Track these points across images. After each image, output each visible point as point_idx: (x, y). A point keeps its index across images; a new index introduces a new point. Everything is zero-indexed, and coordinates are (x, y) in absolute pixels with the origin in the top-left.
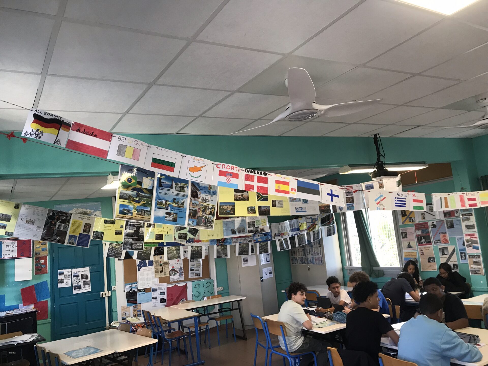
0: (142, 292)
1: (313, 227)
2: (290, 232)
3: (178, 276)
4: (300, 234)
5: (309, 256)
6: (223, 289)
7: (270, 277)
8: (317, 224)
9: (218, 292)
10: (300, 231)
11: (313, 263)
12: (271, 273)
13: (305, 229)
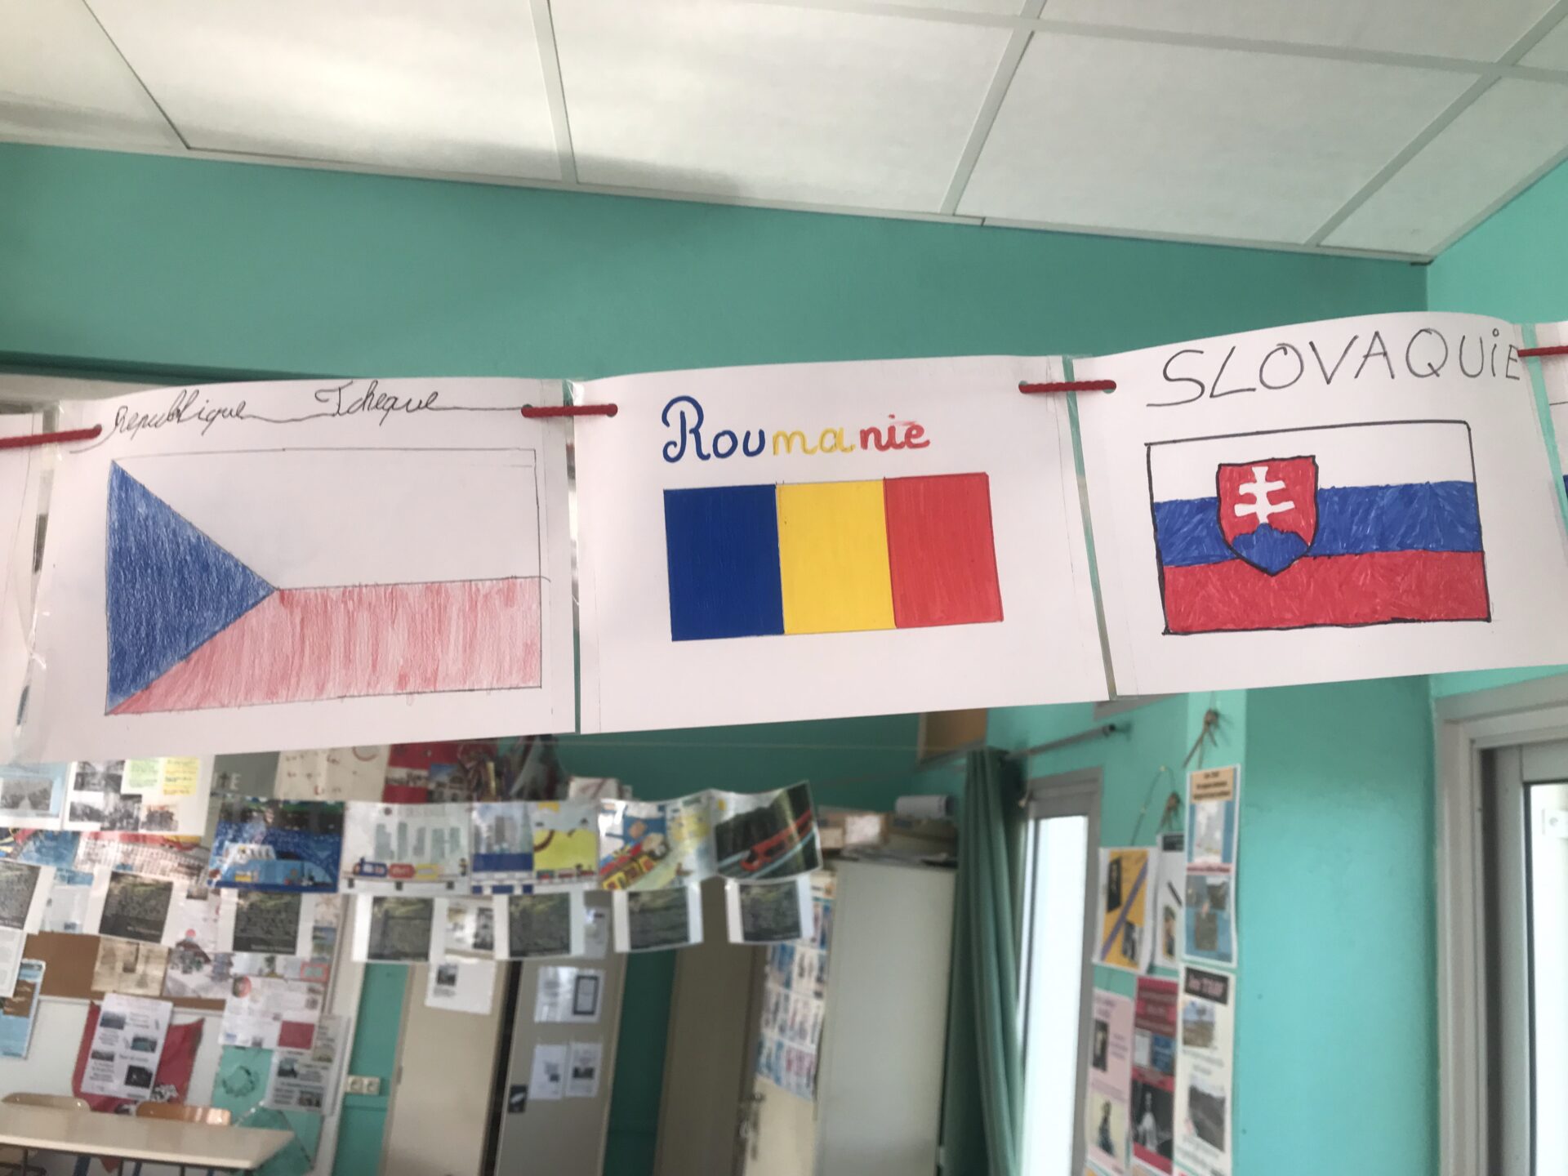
1: (633, 869)
2: (464, 866)
3: (207, 976)
4: (528, 889)
5: (770, 1035)
6: (374, 1089)
7: (580, 1094)
8: (658, 853)
9: (346, 1095)
10: (534, 874)
11: (778, 1080)
12: (589, 1073)
13: (582, 873)
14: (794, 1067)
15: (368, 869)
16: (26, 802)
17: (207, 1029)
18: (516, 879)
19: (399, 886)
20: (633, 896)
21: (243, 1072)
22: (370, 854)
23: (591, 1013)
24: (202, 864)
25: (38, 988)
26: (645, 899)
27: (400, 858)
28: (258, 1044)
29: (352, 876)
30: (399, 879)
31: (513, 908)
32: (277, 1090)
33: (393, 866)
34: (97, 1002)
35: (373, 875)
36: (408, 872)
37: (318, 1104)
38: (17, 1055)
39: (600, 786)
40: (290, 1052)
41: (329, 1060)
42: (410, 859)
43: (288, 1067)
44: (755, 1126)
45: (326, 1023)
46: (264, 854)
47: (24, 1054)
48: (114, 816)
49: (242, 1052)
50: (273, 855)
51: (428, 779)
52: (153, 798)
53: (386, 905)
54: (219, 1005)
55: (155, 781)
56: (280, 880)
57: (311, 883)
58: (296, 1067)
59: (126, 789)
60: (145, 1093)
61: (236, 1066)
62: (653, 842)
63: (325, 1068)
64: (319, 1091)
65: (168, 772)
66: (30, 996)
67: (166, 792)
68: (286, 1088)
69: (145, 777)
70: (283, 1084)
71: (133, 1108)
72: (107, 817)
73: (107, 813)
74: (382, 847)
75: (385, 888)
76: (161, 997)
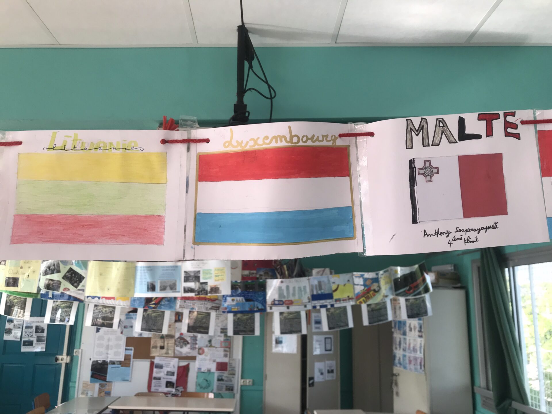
0: (116, 365)
1: (368, 296)
2: (309, 299)
3: (189, 348)
4: (332, 306)
5: (399, 353)
6: (251, 383)
7: (330, 379)
8: (377, 290)
9: (241, 386)
10: (334, 300)
11: (405, 368)
12: (332, 371)
13: (349, 299)
14: (413, 362)
15: (276, 302)
16: (168, 288)
17: (191, 367)
18: (328, 302)
19: (288, 308)
20: (368, 306)
21: (205, 381)
22: (276, 297)
23: (330, 350)
24: (220, 306)
25: (132, 357)
26: (373, 306)
27: (288, 298)
28: (209, 371)
29: (271, 306)
30: (288, 305)
31: (328, 313)
32: (218, 386)
33: (286, 301)
34: (153, 360)
35: (279, 304)
36: (291, 303)
37: (232, 390)
38: (127, 380)
39: (324, 271)
40: (221, 373)
41: (234, 374)
42: (291, 298)
43: (220, 378)
44: (396, 384)
45: (231, 362)
46: (241, 300)
47: (130, 380)
48: (199, 290)
49: (203, 374)
50: (244, 300)
51: (256, 274)
52: (211, 283)
53: (284, 315)
54: (194, 358)
55: (212, 277)
56: (247, 309)
57: (257, 309)
58: (223, 378)
59: (202, 281)
60: (173, 390)
61: (202, 378)
62: (375, 286)
63: (233, 377)
64: (231, 385)
65: (215, 273)
66: (130, 359)
67: (216, 280)
68: (220, 385)
69: (208, 276)
70: (220, 384)
71: (169, 395)
72: (196, 291)
73: (196, 289)
74: (281, 294)
75: (283, 309)
76: (174, 357)
